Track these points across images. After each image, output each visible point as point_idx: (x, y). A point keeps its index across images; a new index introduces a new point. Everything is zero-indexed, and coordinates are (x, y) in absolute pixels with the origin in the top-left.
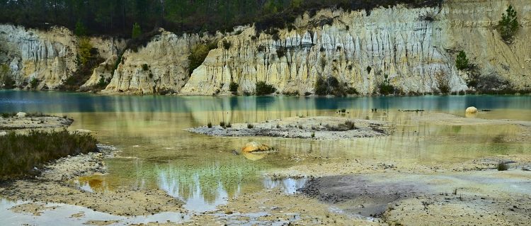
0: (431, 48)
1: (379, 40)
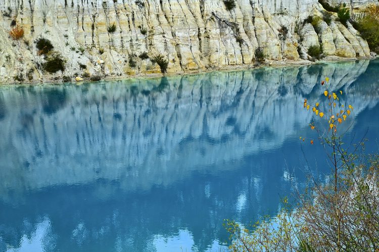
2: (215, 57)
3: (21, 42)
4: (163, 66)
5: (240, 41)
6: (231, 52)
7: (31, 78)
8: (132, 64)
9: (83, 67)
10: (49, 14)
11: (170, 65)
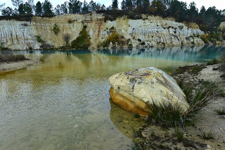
0: (28, 35)
1: (4, 31)
2: (173, 43)
3: (135, 40)
4: (164, 44)
5: (178, 40)
6: (177, 42)
7: (139, 46)
8: (158, 44)
9: (148, 44)
10: (138, 34)
11: (166, 44)
